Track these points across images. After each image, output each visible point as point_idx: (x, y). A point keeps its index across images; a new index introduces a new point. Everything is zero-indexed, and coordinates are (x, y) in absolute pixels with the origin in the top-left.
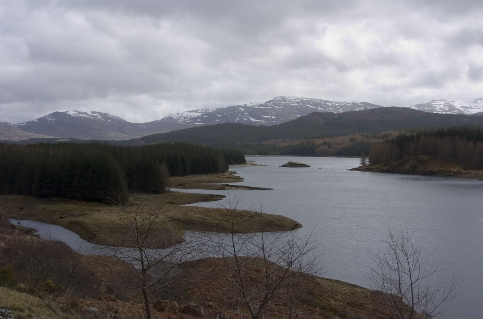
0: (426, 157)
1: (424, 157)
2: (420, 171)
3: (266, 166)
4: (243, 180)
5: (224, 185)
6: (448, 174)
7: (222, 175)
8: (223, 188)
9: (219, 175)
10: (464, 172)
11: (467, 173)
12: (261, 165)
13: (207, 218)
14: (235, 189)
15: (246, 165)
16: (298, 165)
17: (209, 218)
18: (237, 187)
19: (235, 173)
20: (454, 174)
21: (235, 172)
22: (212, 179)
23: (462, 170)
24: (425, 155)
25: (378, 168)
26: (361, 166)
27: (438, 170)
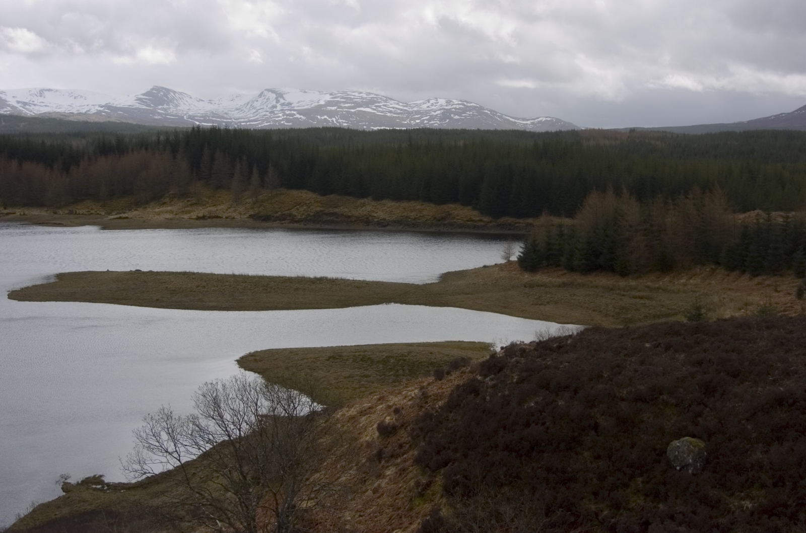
10: (2, 212)
11: (7, 214)
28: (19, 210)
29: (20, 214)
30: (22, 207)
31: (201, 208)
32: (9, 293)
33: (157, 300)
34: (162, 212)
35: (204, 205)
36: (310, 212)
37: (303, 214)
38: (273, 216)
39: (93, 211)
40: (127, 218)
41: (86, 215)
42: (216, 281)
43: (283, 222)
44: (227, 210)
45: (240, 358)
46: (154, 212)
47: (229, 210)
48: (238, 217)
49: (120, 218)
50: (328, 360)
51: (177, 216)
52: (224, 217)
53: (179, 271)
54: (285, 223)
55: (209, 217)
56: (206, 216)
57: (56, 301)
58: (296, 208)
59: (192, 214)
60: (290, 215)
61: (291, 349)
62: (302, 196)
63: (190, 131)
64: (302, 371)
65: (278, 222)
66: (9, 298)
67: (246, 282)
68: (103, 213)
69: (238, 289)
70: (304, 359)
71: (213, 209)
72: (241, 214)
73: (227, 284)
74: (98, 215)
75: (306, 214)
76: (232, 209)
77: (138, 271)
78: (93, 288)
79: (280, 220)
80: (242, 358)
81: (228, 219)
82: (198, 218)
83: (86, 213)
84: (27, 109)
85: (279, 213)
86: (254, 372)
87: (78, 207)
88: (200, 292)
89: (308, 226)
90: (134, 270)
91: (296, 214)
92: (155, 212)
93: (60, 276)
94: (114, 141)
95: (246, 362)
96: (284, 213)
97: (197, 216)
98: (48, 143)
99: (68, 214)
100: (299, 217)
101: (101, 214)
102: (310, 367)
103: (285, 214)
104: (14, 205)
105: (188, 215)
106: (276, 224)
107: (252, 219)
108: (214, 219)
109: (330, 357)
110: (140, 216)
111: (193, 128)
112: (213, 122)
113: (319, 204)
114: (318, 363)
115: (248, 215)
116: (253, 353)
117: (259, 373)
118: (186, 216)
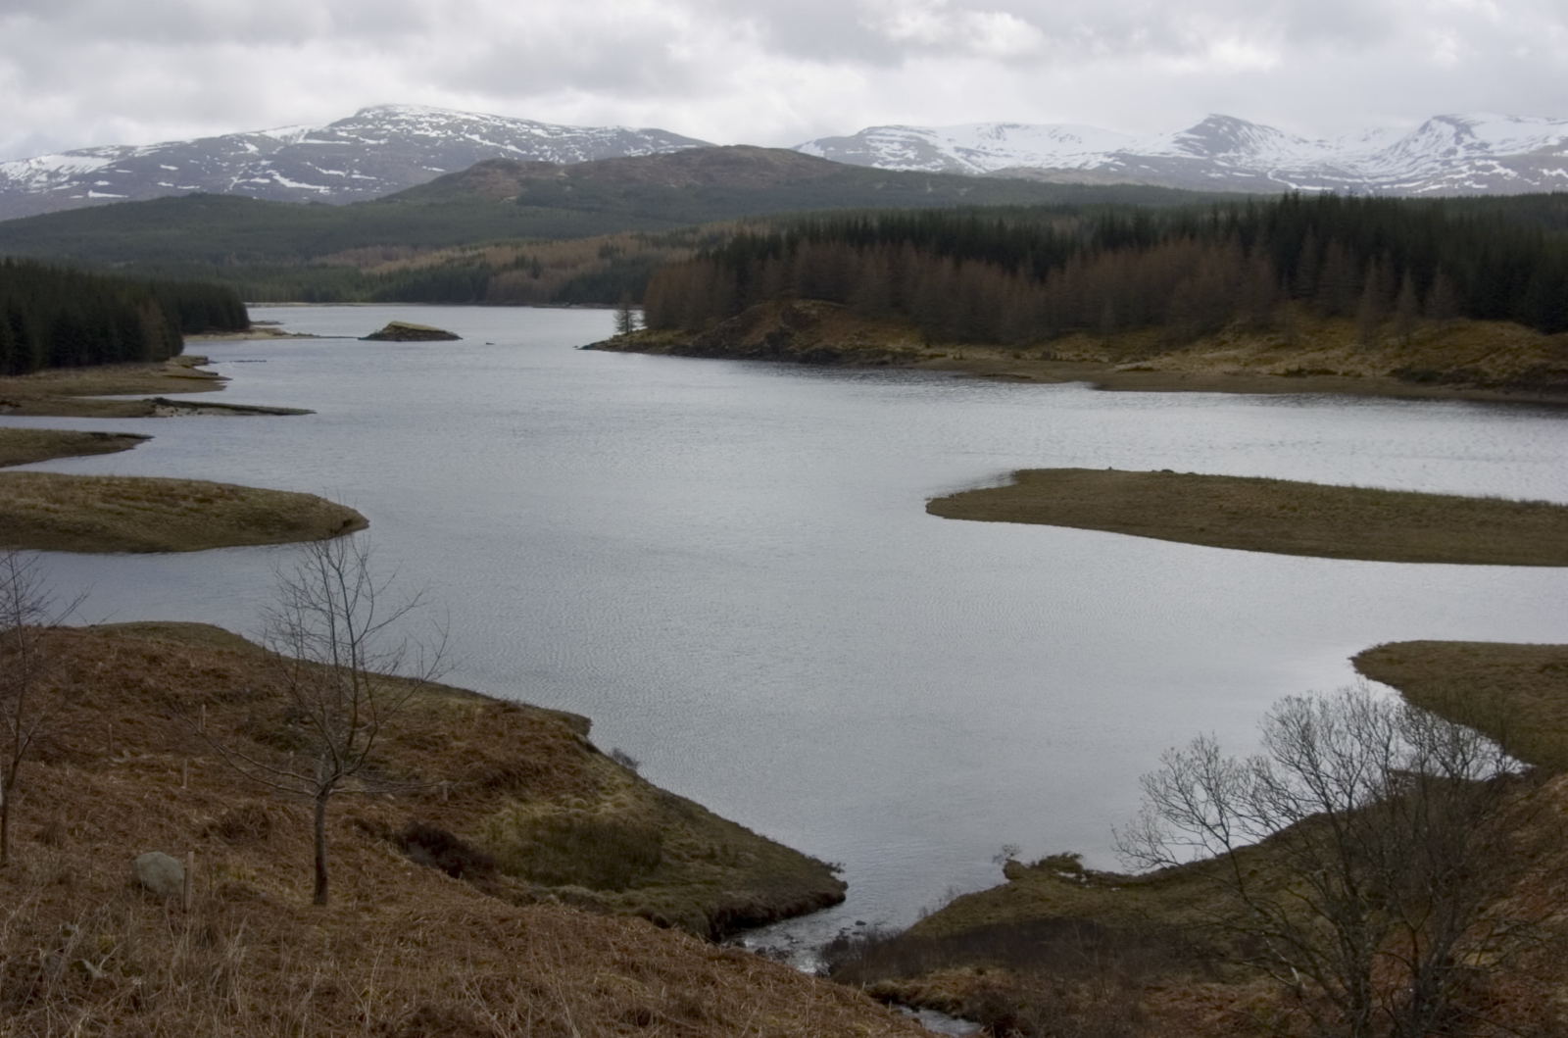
0: (814, 305)
1: (809, 305)
2: (795, 351)
3: (318, 337)
4: (227, 383)
5: (153, 401)
6: (877, 360)
7: (153, 370)
8: (148, 411)
9: (144, 371)
10: (923, 352)
11: (932, 357)
12: (300, 336)
13: (57, 506)
14: (188, 413)
15: (249, 336)
16: (420, 334)
17: (65, 508)
18: (195, 407)
19: (205, 361)
20: (895, 358)
21: (206, 359)
22: (118, 384)
23: (920, 348)
24: (813, 301)
25: (670, 342)
26: (616, 337)
27: (850, 348)
28: (953, 351)
29: (954, 358)
30: (959, 345)
31: (1294, 354)
32: (929, 502)
33: (1202, 530)
34: (1219, 360)
35: (1303, 348)
36: (1520, 367)
37: (1504, 372)
38: (1440, 374)
39: (1086, 356)
40: (1150, 369)
41: (1072, 361)
42: (1319, 499)
43: (1462, 386)
44: (1346, 359)
45: (1360, 654)
46: (1203, 359)
47: (1352, 360)
48: (1368, 373)
49: (1137, 369)
50: (1541, 672)
51: (1248, 369)
52: (1340, 373)
53: (1246, 475)
54: (1465, 388)
55: (1311, 373)
56: (1303, 370)
57: (1013, 521)
58: (1488, 358)
59: (1277, 364)
60: (1476, 372)
61: (1465, 643)
62: (1502, 335)
63: (1278, 200)
64: (1485, 690)
65: (1450, 385)
66: (928, 512)
67: (1378, 504)
68: (1105, 360)
69: (1361, 517)
70: (1492, 666)
71: (1319, 356)
72: (1373, 367)
73: (1340, 505)
74: (1096, 364)
75: (1509, 371)
76: (1356, 358)
77: (1167, 473)
78: (1081, 500)
79: (1454, 381)
80: (1364, 654)
81: (1347, 378)
82: (1289, 374)
83: (1074, 358)
84: (973, 163)
85: (1454, 368)
86: (1384, 683)
87: (1059, 347)
88: (1285, 518)
89: (1513, 396)
90: (1159, 469)
91: (1489, 371)
92: (1205, 360)
93: (1024, 477)
94: (1130, 222)
95: (1374, 663)
96: (1462, 368)
97: (1287, 370)
98: (1010, 225)
99: (1041, 359)
100: (1495, 377)
101: (1100, 361)
102: (1501, 683)
103: (1464, 371)
104: (945, 341)
105: (1270, 367)
106: (1445, 390)
107: (1396, 379)
108: (1321, 377)
109: (1546, 667)
110: (1175, 367)
111: (1286, 196)
112: (1323, 183)
113: (1539, 351)
114: (1521, 675)
115: (1387, 371)
116: (1386, 646)
117: (1395, 686)
118: (1265, 369)
